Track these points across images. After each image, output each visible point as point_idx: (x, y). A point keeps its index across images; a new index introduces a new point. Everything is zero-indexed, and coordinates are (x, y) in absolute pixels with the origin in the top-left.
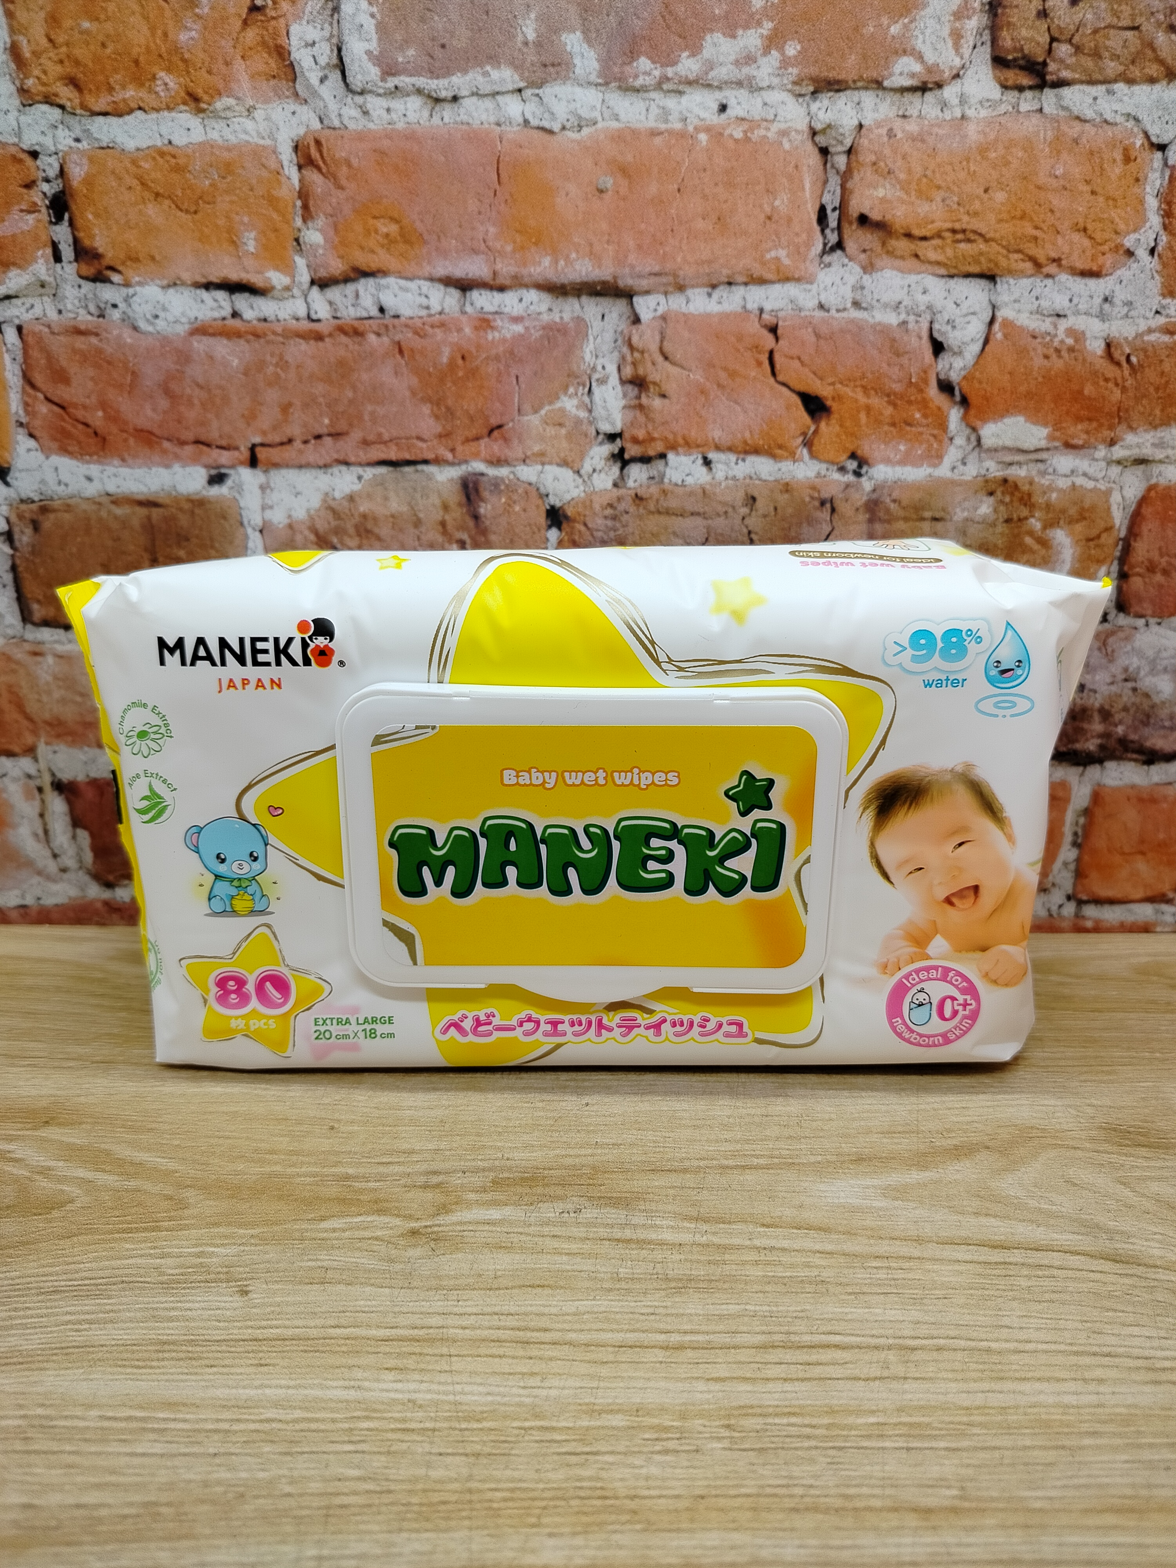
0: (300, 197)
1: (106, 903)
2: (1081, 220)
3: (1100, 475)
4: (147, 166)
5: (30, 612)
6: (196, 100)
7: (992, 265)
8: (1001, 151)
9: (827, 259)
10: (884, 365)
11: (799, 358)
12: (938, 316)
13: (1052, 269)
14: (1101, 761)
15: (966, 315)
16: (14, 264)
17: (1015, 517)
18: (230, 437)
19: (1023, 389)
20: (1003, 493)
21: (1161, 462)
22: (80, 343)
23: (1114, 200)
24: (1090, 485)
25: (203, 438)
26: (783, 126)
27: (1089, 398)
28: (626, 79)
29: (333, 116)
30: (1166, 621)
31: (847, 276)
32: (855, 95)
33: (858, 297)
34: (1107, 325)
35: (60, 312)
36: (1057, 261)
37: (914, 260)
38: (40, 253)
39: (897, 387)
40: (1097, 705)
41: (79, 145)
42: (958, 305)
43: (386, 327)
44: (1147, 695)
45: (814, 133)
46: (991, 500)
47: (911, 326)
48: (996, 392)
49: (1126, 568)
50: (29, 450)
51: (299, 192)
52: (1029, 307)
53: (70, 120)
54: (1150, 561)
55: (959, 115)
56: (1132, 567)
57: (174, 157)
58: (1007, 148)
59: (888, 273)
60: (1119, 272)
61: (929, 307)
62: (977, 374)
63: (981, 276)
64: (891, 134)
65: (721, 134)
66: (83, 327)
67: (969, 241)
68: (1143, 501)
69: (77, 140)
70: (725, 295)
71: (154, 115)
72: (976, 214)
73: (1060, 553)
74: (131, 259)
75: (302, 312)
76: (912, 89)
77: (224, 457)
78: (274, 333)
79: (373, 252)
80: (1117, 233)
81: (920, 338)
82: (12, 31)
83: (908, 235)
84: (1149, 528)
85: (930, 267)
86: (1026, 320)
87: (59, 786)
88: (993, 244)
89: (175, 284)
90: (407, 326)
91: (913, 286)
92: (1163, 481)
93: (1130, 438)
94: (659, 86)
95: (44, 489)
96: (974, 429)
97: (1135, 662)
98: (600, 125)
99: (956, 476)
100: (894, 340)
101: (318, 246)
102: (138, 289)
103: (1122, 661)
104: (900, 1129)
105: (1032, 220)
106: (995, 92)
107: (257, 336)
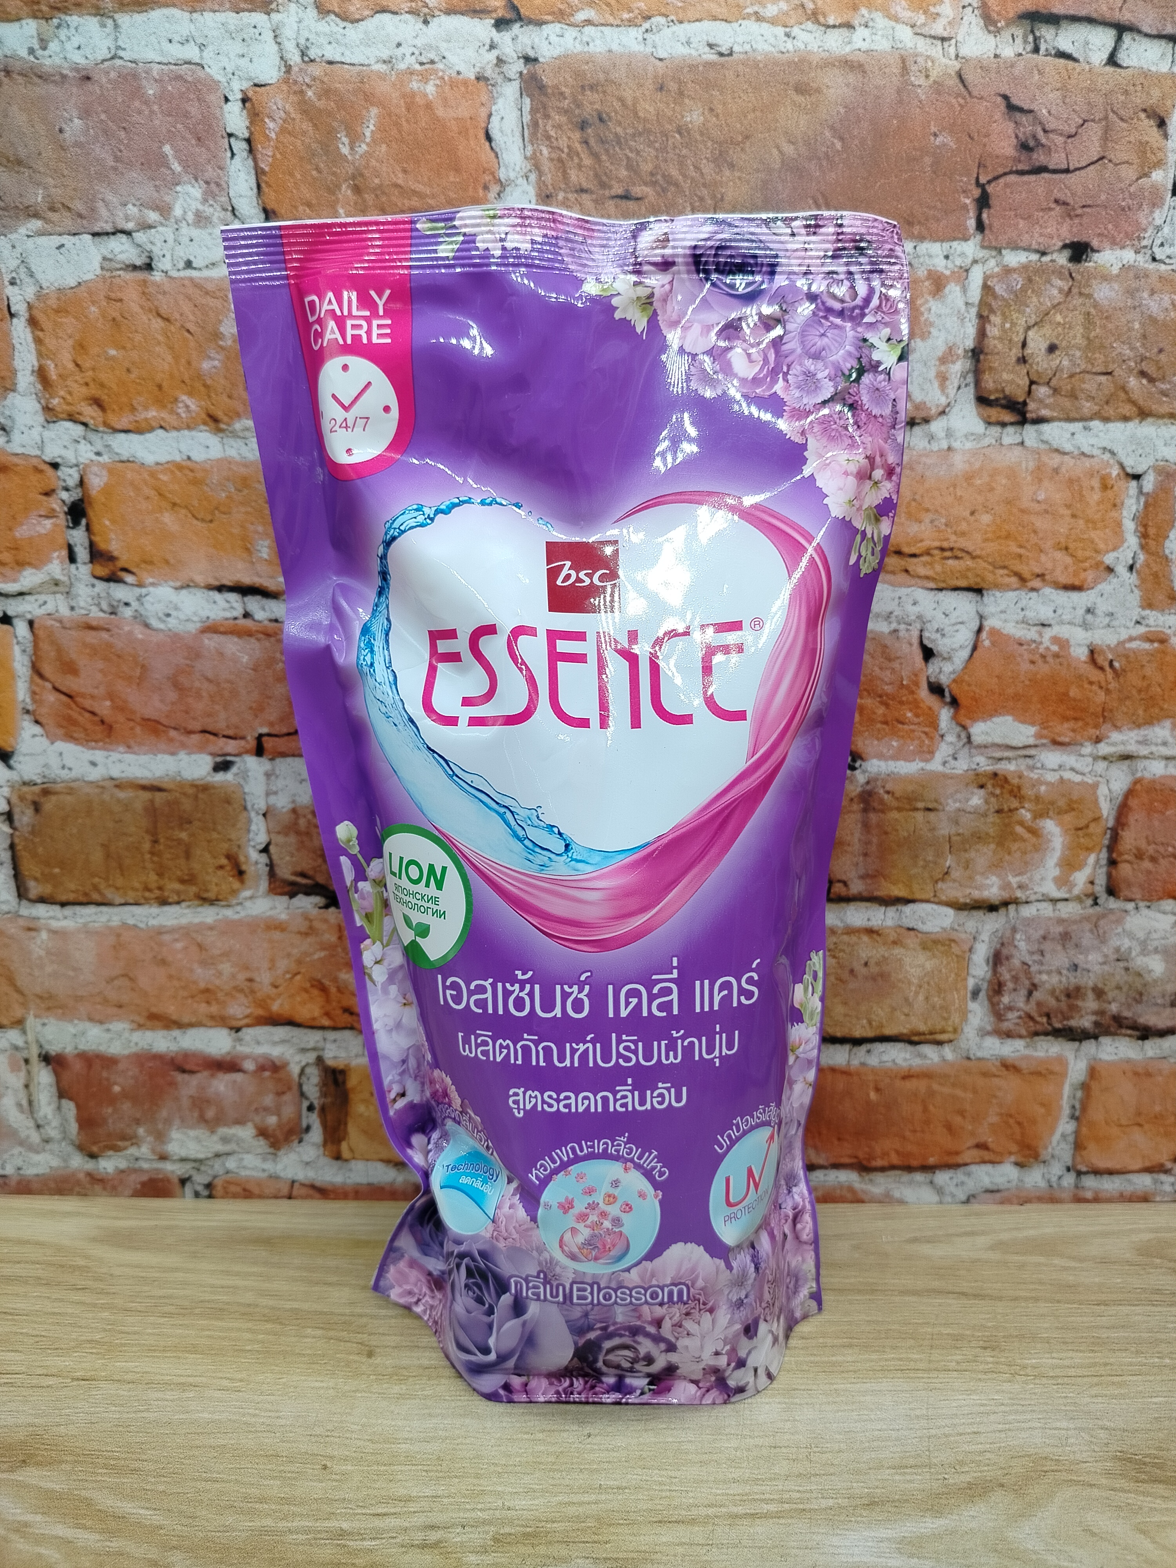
1: (89, 1175)
2: (1062, 540)
3: (1087, 770)
4: (164, 478)
5: (27, 890)
6: (217, 421)
7: (978, 580)
8: (986, 479)
10: (877, 668)
12: (928, 625)
13: (1036, 583)
14: (1096, 1037)
15: (954, 624)
16: (30, 564)
17: (1006, 808)
18: (237, 727)
19: (1010, 691)
20: (993, 786)
21: (1145, 757)
22: (91, 637)
23: (1094, 522)
24: (1078, 778)
25: (210, 729)
27: (1075, 700)
30: (1154, 905)
34: (1090, 633)
35: (72, 608)
36: (1041, 576)
37: (905, 575)
38: (56, 554)
39: (888, 689)
40: (1091, 984)
41: (100, 459)
42: (946, 615)
44: (1139, 975)
46: (982, 792)
47: (902, 634)
48: (984, 693)
49: (1114, 855)
50: (34, 736)
52: (1015, 617)
53: (92, 436)
54: (1138, 849)
55: (946, 447)
56: (1121, 854)
57: (192, 471)
58: (991, 476)
60: (1100, 587)
62: (966, 678)
63: (969, 589)
66: (94, 623)
67: (957, 558)
68: (1130, 793)
69: (98, 454)
71: (174, 434)
72: (963, 534)
73: (1050, 841)
74: (145, 562)
77: (231, 746)
80: (1097, 551)
81: (911, 644)
82: (40, 355)
83: (899, 552)
84: (1136, 818)
85: (920, 581)
86: (1012, 629)
87: (46, 1058)
88: (980, 561)
89: (188, 586)
91: (904, 598)
92: (1147, 775)
93: (1115, 736)
95: (47, 772)
96: (964, 727)
97: (1126, 943)
99: (947, 770)
100: (886, 646)
102: (151, 589)
103: (1114, 942)
104: (912, 1462)
105: (1016, 539)
106: (979, 427)
107: (268, 635)
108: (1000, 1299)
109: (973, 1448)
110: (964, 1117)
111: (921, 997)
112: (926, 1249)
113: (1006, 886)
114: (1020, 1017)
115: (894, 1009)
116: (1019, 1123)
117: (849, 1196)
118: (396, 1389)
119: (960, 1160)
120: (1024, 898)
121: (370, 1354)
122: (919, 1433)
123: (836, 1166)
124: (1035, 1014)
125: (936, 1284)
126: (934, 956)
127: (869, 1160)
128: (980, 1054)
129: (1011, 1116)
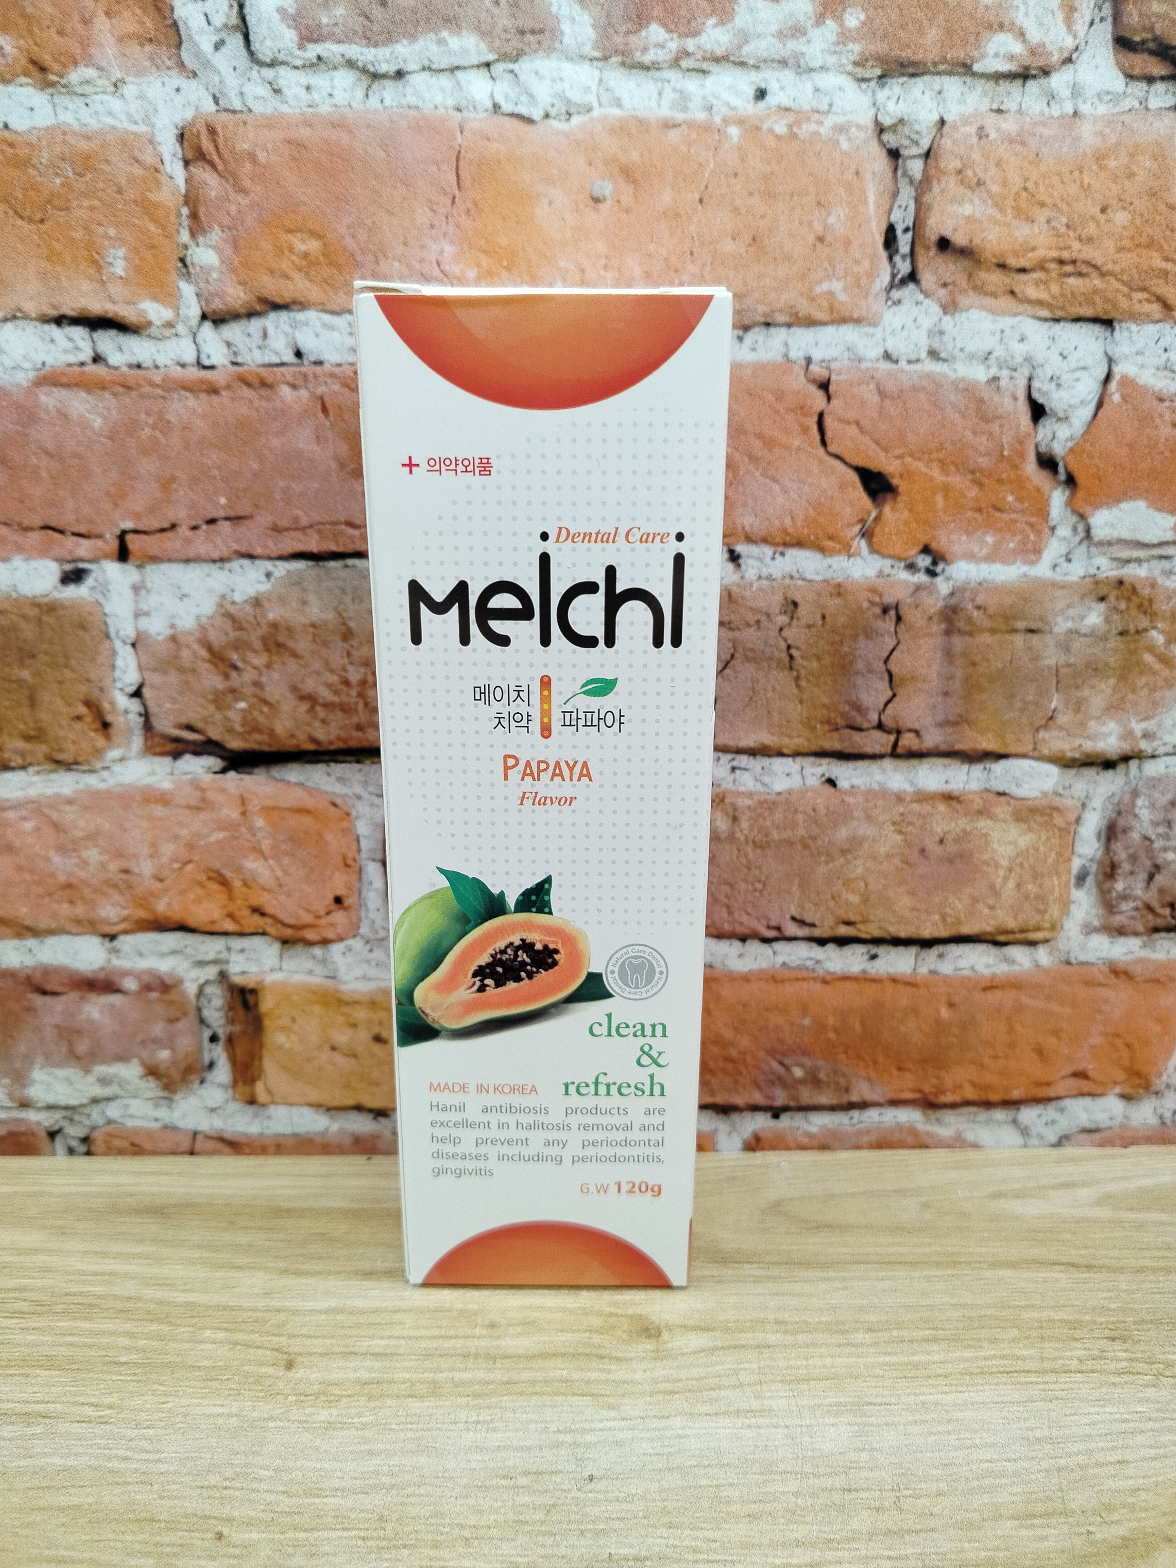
0: (186, 203)
6: (43, 69)
7: (1108, 307)
8: (1124, 159)
9: (896, 294)
10: (968, 433)
11: (857, 423)
12: (1039, 371)
15: (1074, 371)
17: (1132, 630)
18: (91, 521)
19: (1145, 466)
20: (1117, 598)
25: (53, 522)
26: (840, 119)
28: (631, 52)
29: (233, 95)
31: (922, 318)
32: (937, 82)
33: (936, 345)
37: (1010, 298)
39: (985, 462)
42: (1064, 357)
43: (305, 376)
45: (881, 130)
46: (1102, 606)
47: (1003, 383)
48: (1110, 469)
51: (186, 196)
52: (1156, 361)
55: (1071, 111)
57: (12, 145)
58: (1132, 155)
59: (975, 315)
61: (1028, 359)
62: (1087, 447)
63: (1095, 320)
64: (981, 133)
65: (758, 128)
67: (1080, 274)
70: (761, 340)
72: (1090, 240)
75: (190, 356)
76: (1011, 76)
77: (84, 548)
78: (152, 384)
79: (286, 277)
81: (1015, 399)
83: (1002, 266)
85: (1029, 308)
86: (1150, 378)
88: (1112, 280)
89: (14, 317)
90: (332, 375)
91: (1008, 331)
94: (676, 63)
96: (1082, 517)
98: (596, 113)
99: (1057, 577)
100: (981, 401)
101: (212, 268)
104: (1040, 1508)
105: (1161, 249)
106: (1117, 82)
107: (128, 388)
108: (1121, 1270)
109: (1121, 1484)
110: (1059, 1038)
111: (1011, 884)
112: (1015, 1206)
113: (1128, 734)
114: (1137, 909)
115: (975, 900)
116: (1128, 1045)
117: (910, 1140)
118: (324, 1415)
119: (1050, 1092)
120: (1149, 751)
121: (290, 1365)
122: (1044, 1464)
123: (895, 1103)
124: (1155, 905)
125: (1036, 1252)
126: (1030, 830)
127: (936, 1095)
128: (1083, 957)
129: (1118, 1035)
